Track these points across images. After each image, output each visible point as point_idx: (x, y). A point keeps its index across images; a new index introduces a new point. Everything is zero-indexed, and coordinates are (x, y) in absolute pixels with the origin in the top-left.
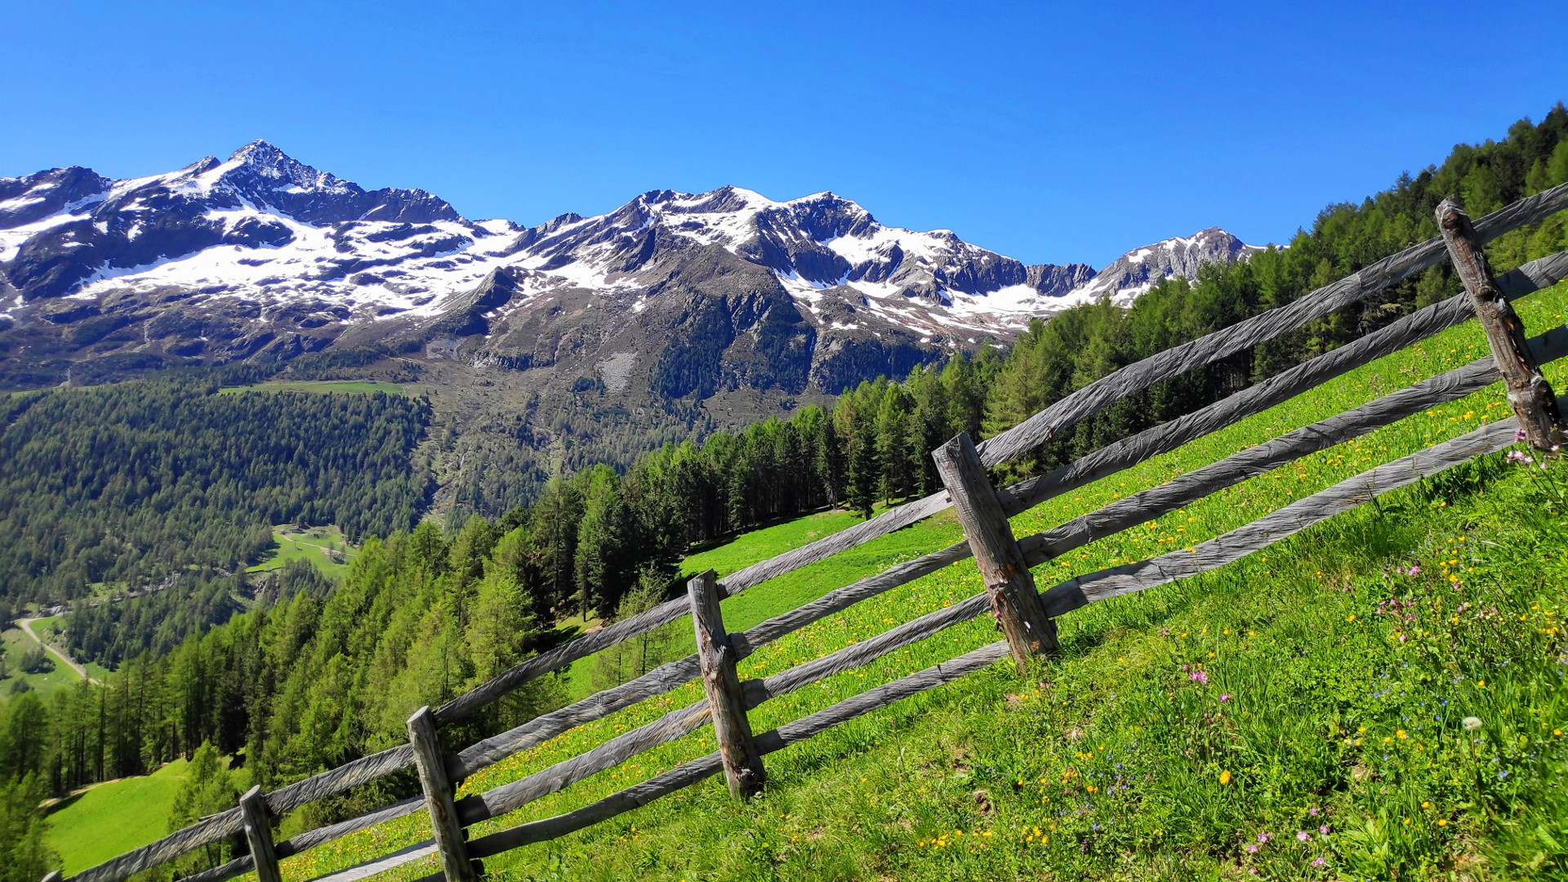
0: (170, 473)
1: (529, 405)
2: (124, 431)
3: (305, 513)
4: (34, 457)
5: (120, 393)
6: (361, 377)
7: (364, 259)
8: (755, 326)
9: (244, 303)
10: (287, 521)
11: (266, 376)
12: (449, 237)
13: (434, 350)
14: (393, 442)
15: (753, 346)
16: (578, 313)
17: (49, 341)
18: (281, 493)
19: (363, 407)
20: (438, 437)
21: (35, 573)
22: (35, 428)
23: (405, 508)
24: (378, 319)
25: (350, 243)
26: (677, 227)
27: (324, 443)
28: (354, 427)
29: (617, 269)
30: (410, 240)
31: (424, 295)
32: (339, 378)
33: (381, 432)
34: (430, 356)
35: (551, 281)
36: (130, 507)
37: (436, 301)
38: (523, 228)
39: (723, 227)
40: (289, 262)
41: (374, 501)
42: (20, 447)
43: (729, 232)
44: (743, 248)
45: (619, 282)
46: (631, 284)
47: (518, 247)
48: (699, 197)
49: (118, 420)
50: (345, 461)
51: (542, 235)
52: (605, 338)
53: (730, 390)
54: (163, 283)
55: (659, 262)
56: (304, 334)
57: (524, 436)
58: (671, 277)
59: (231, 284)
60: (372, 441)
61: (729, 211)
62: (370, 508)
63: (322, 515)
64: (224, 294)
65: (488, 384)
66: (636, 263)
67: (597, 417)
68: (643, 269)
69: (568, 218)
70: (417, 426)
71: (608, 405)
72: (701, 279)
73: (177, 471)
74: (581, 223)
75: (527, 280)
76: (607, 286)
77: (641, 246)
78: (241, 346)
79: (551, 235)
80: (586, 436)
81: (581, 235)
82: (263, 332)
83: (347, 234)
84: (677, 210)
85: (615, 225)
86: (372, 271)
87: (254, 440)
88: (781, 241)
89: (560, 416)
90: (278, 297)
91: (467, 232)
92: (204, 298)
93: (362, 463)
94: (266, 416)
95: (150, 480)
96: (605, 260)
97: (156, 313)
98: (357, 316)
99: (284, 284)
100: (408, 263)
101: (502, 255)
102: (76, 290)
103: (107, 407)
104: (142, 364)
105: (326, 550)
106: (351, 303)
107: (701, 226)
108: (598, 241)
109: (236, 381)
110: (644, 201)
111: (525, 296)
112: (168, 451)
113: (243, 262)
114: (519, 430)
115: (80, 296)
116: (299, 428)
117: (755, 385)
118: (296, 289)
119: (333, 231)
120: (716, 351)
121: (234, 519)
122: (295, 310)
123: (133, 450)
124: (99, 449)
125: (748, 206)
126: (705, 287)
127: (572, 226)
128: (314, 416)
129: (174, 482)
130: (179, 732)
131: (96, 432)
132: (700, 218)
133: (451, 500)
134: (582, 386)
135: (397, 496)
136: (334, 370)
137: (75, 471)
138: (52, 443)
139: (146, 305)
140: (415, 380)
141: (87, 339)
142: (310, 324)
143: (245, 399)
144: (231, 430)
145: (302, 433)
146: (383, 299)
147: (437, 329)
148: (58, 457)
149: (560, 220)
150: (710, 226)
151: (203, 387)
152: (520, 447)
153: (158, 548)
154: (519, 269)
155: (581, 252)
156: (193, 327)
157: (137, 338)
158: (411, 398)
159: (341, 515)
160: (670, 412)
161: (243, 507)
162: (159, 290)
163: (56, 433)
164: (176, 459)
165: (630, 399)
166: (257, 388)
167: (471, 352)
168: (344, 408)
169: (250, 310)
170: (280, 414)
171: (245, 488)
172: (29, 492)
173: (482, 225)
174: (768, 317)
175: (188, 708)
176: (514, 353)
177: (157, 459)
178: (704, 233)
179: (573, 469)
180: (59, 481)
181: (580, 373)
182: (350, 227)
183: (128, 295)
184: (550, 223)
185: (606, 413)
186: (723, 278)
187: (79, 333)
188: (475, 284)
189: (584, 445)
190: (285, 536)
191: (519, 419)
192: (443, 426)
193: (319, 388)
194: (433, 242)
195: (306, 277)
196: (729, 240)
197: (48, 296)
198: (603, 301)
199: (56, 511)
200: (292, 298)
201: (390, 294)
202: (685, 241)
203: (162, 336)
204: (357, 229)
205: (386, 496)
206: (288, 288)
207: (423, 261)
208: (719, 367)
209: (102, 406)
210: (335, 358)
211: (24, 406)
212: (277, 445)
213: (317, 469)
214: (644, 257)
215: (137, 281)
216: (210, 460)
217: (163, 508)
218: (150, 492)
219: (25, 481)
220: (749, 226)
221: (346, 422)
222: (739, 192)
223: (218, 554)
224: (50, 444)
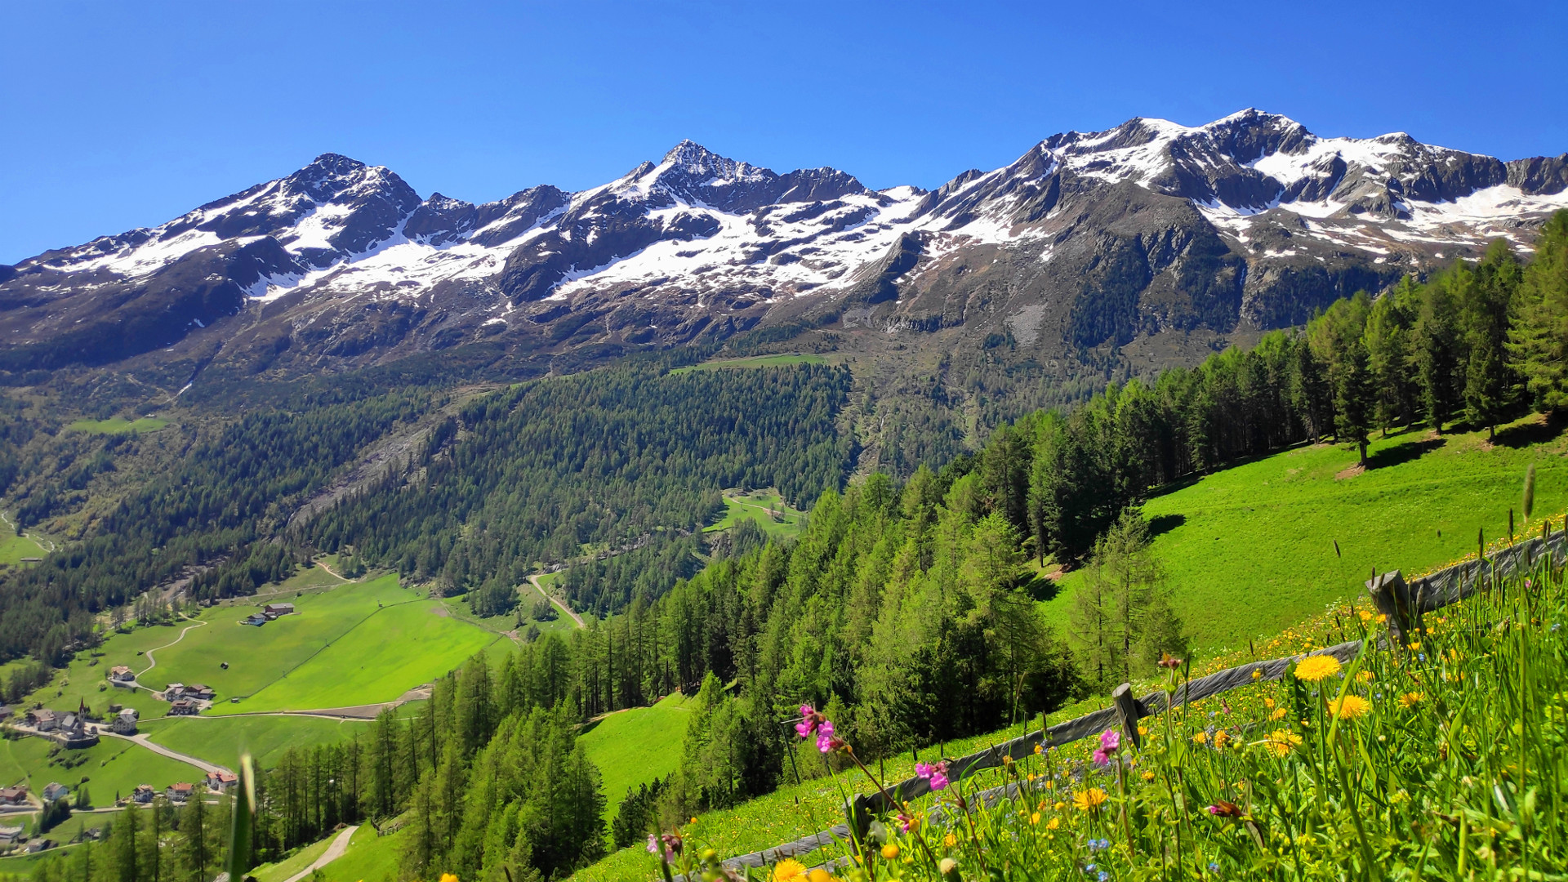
0: (636, 446)
1: (942, 365)
2: (597, 411)
3: (747, 477)
4: (530, 438)
5: (592, 380)
6: (787, 350)
7: (782, 240)
8: (1175, 263)
9: (684, 291)
10: (733, 486)
11: (706, 355)
12: (856, 210)
13: (850, 320)
14: (819, 408)
15: (1174, 284)
16: (984, 269)
17: (534, 338)
18: (727, 460)
19: (791, 378)
20: (859, 401)
21: (538, 536)
22: (530, 414)
23: (833, 470)
24: (797, 295)
25: (769, 226)
26: (1082, 169)
27: (760, 413)
28: (784, 397)
29: (1021, 220)
30: (821, 217)
31: (837, 269)
32: (768, 353)
33: (808, 400)
34: (847, 325)
35: (957, 240)
36: (607, 478)
37: (849, 273)
38: (925, 192)
39: (1133, 161)
40: (718, 251)
41: (806, 464)
42: (520, 430)
43: (1140, 165)
44: (1156, 182)
45: (1024, 233)
46: (1039, 234)
47: (922, 211)
48: (1105, 134)
49: (592, 403)
50: (779, 429)
51: (944, 196)
52: (1013, 292)
53: (1151, 334)
54: (617, 280)
55: (1065, 208)
56: (735, 315)
57: (938, 396)
58: (1079, 221)
59: (672, 276)
60: (801, 409)
61: (1138, 144)
62: (803, 472)
63: (762, 479)
64: (667, 285)
65: (901, 347)
66: (1041, 212)
67: (1009, 373)
68: (1049, 217)
69: (969, 175)
70: (840, 393)
71: (1019, 359)
72: (1111, 220)
73: (642, 445)
74: (982, 179)
75: (932, 243)
76: (1012, 239)
77: (1045, 193)
78: (684, 331)
79: (953, 195)
80: (999, 392)
81: (983, 191)
82: (701, 317)
83: (766, 218)
84: (1082, 151)
85: (1018, 176)
86: (789, 251)
87: (701, 414)
88: (1200, 168)
89: (972, 374)
90: (711, 283)
91: (872, 203)
92: (650, 291)
93: (793, 429)
94: (709, 391)
95: (621, 454)
96: (1008, 213)
97: (614, 307)
98: (779, 294)
99: (715, 271)
100: (821, 239)
101: (907, 221)
102: (551, 293)
103: (583, 392)
104: (608, 353)
105: (768, 511)
106: (774, 282)
107: (1109, 164)
108: (1001, 194)
109: (683, 362)
110: (1046, 147)
111: (932, 259)
112: (633, 427)
113: (680, 254)
114: (934, 391)
115: (554, 298)
116: (738, 401)
117: (1178, 326)
118: (726, 275)
119: (753, 217)
120: (1133, 294)
121: (690, 485)
122: (726, 294)
123: (606, 428)
124: (579, 429)
125: (1160, 135)
126: (1117, 227)
127: (973, 183)
128: (750, 389)
129: (640, 455)
130: (674, 668)
131: (576, 414)
132: (1107, 156)
133: (874, 462)
134: (992, 343)
135: (826, 459)
136: (764, 346)
137: (562, 448)
138: (544, 425)
139: (606, 301)
140: (835, 349)
141: (564, 334)
142: (741, 305)
143: (692, 377)
144: (682, 406)
145: (740, 405)
146: (801, 276)
147: (851, 299)
148: (549, 438)
149: (961, 179)
150: (1119, 162)
151: (657, 370)
152: (935, 407)
153: (631, 512)
154: (924, 232)
155: (984, 207)
156: (644, 317)
157: (601, 330)
158: (832, 366)
159: (778, 478)
160: (1085, 362)
161: (696, 474)
162: (615, 286)
163: (545, 417)
164: (640, 434)
165: (1043, 352)
166: (700, 367)
167: (884, 319)
168: (775, 380)
169: (689, 297)
170: (721, 390)
171: (696, 457)
172: (529, 468)
173: (887, 193)
174: (1190, 252)
175: (681, 647)
176: (924, 316)
177: (625, 434)
178: (1112, 171)
179: (988, 426)
180: (551, 457)
181: (989, 330)
182: (768, 211)
183: (591, 292)
184: (952, 182)
185: (1018, 368)
186: (1136, 215)
187: (556, 330)
188: (883, 252)
189: (998, 401)
190: (733, 499)
191: (932, 379)
192: (863, 391)
193: (752, 363)
194: (842, 216)
195: (733, 262)
196: (1140, 175)
197: (531, 300)
198: (1010, 255)
199: (551, 482)
200: (724, 283)
201: (807, 270)
202: (1092, 181)
203: (620, 327)
204: (774, 212)
205: (816, 459)
206: (719, 274)
207: (834, 235)
208: (1137, 311)
209: (579, 391)
210: (763, 334)
211: (520, 397)
212: (721, 417)
213: (755, 437)
214: (1049, 205)
215: (597, 280)
216: (667, 433)
217: (632, 478)
218: (621, 464)
219: (526, 459)
220: (1162, 157)
221: (777, 393)
222: (1149, 123)
223: (679, 516)
224: (542, 427)
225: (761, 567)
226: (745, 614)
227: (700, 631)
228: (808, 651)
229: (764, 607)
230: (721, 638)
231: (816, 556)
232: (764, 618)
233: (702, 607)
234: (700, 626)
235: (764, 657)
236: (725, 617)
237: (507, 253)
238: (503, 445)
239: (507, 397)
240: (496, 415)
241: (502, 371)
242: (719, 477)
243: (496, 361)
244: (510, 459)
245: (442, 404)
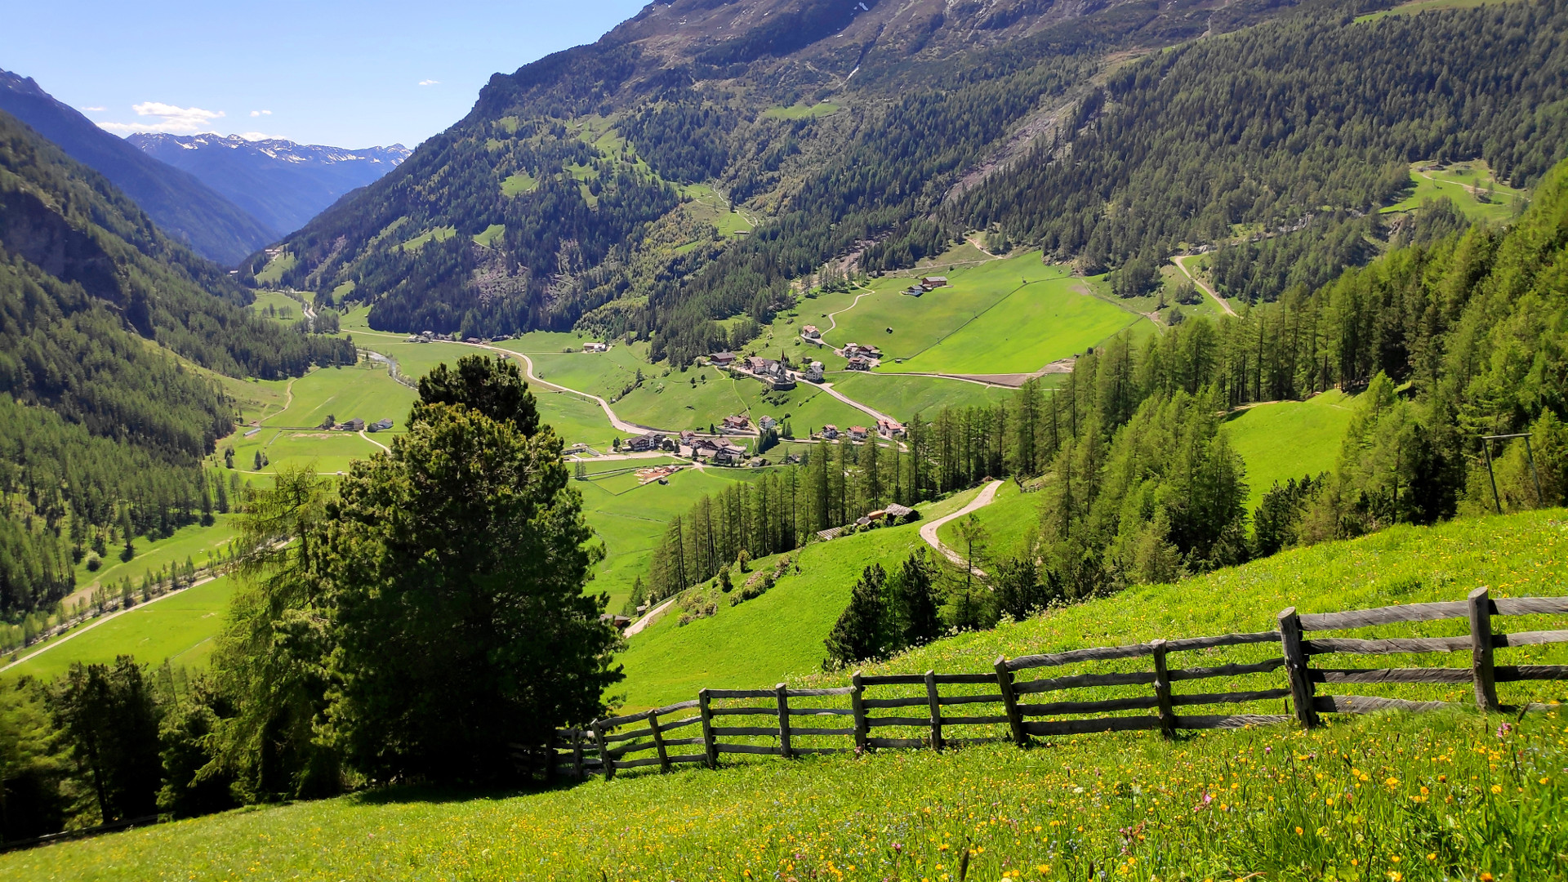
0: (1304, 113)
2: (1260, 73)
3: (1446, 147)
4: (1183, 107)
5: (1256, 36)
10: (1426, 157)
18: (1420, 126)
19: (1524, 17)
21: (1185, 215)
22: (1183, 80)
27: (1473, 65)
28: (1511, 42)
33: (1546, 44)
36: (1266, 150)
41: (1532, 129)
42: (1170, 99)
49: (1255, 64)
50: (1498, 85)
60: (1533, 56)
62: (1526, 138)
63: (1466, 149)
73: (1311, 110)
87: (1392, 69)
93: (1519, 85)
94: (1405, 41)
95: (1285, 122)
103: (1245, 52)
105: (1470, 188)
109: (1373, 7)
112: (1302, 90)
116: (1443, 51)
121: (1368, 158)
123: (1269, 93)
124: (1238, 95)
128: (1462, 35)
129: (1308, 122)
130: (1335, 364)
131: (1235, 78)
137: (1217, 117)
138: (1198, 92)
143: (1383, 25)
144: (1366, 62)
145: (1446, 56)
148: (1203, 106)
151: (1338, 18)
153: (1292, 190)
159: (1489, 148)
161: (1378, 144)
163: (1200, 83)
164: (1310, 98)
168: (1499, 20)
170: (1421, 38)
171: (1380, 124)
172: (1179, 140)
175: (1345, 341)
177: (1292, 100)
180: (1204, 128)
190: (1423, 174)
199: (1202, 156)
205: (1548, 122)
209: (1241, 51)
211: (1173, 61)
212: (1417, 73)
213: (1463, 97)
217: (1297, 150)
218: (1284, 135)
219: (1176, 131)
221: (1501, 37)
223: (1351, 194)
224: (1195, 94)
225: (1458, 257)
226: (1429, 310)
227: (1370, 325)
228: (1512, 358)
229: (1456, 303)
230: (1396, 335)
231: (1537, 245)
232: (1456, 315)
233: (1376, 299)
234: (1370, 321)
235: (1452, 360)
236: (1403, 311)
238: (1152, 116)
239: (1159, 62)
240: (1147, 83)
241: (1155, 34)
242: (1407, 147)
243: (1148, 22)
244: (1159, 131)
245: (1090, 75)
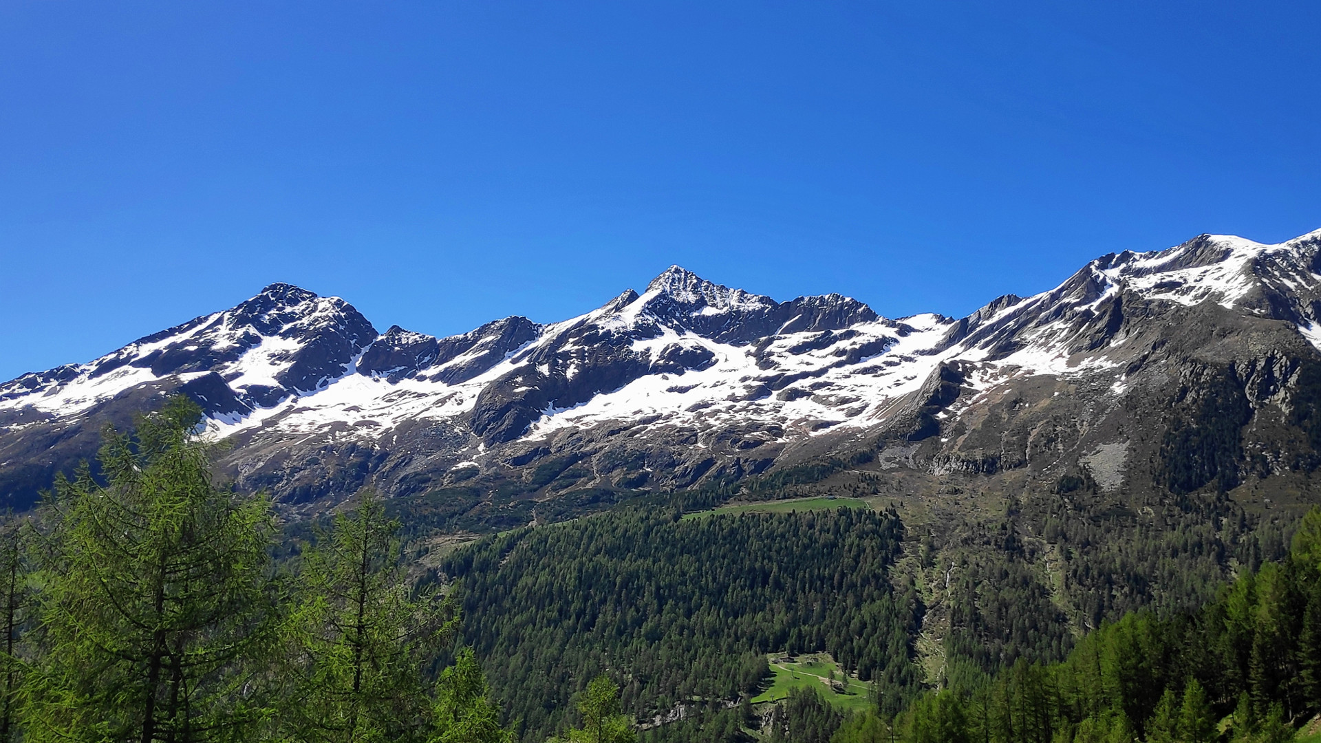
0: (655, 601)
1: (1010, 512)
2: (602, 559)
3: (792, 640)
4: (529, 592)
5: (594, 525)
6: (819, 493)
7: (788, 373)
8: (1282, 394)
9: (681, 429)
10: (775, 650)
11: (725, 499)
12: (873, 340)
13: (888, 460)
14: (870, 559)
15: (1283, 419)
16: (1044, 403)
17: (512, 483)
18: (764, 619)
19: (831, 524)
20: (915, 552)
21: (549, 707)
22: (525, 565)
23: (898, 632)
24: (813, 434)
25: (772, 358)
26: (1148, 290)
27: (798, 564)
28: (825, 546)
29: (1080, 349)
30: (832, 348)
31: (856, 405)
32: (796, 495)
33: (854, 549)
34: (885, 466)
35: (1004, 371)
36: (623, 638)
37: (870, 410)
38: (952, 320)
39: (1207, 282)
40: (715, 386)
41: (864, 625)
42: (514, 583)
43: (1218, 286)
44: (1241, 303)
45: (1085, 363)
46: (1104, 363)
47: (950, 341)
48: (1166, 253)
49: (598, 552)
50: (822, 584)
51: (976, 325)
52: (1084, 429)
53: (1262, 476)
54: (601, 418)
55: (1134, 334)
56: (743, 456)
57: (1012, 546)
58: (1154, 348)
59: (665, 413)
60: (847, 560)
61: (1210, 263)
62: (860, 635)
63: (811, 641)
64: (660, 423)
65: (956, 491)
66: (1103, 339)
67: (1095, 520)
68: (1113, 344)
69: (1004, 301)
70: (892, 542)
71: (1105, 506)
72: (1195, 346)
73: (662, 601)
74: (1021, 305)
75: (974, 374)
76: (1072, 370)
77: (1106, 318)
78: (684, 475)
79: (987, 323)
80: (1087, 543)
81: (1023, 318)
82: (704, 458)
83: (768, 349)
84: (1140, 273)
85: (1066, 300)
86: (797, 385)
87: (729, 564)
88: (1290, 289)
89: (1052, 521)
90: (711, 421)
91: (891, 332)
92: (642, 430)
93: (840, 584)
94: (735, 536)
95: (638, 611)
96: (1062, 341)
97: (601, 448)
98: (792, 433)
99: (713, 408)
100: (833, 372)
101: (933, 352)
102: (527, 432)
103: (585, 540)
104: (599, 498)
105: (827, 681)
106: (784, 420)
107: (1179, 284)
108: (1047, 321)
109: (697, 504)
110: (1097, 268)
111: (977, 392)
112: (649, 579)
113: (671, 390)
114: (1007, 540)
115: (531, 438)
116: (770, 550)
117: (1295, 467)
118: (727, 412)
119: (753, 349)
120: (1235, 430)
121: (724, 648)
122: (730, 432)
123: (618, 580)
124: (586, 581)
125: (1236, 253)
126: (1205, 353)
127: (1011, 310)
128: (783, 536)
129: (660, 611)
131: (582, 564)
132: (1176, 276)
133: (945, 623)
134: (1068, 486)
135: (888, 618)
136: (790, 488)
137: (568, 603)
138: (544, 577)
139: (591, 441)
140: (876, 492)
141: (547, 477)
142: (748, 445)
143: (711, 522)
144: (704, 555)
145: (773, 554)
146: (814, 413)
147: (884, 438)
148: (550, 592)
149: (996, 304)
150: (1191, 283)
151: (669, 514)
152: (1011, 560)
153: (659, 680)
154: (964, 362)
155: (1028, 336)
156: (638, 458)
157: (588, 474)
158: (877, 512)
159: (832, 640)
160: (1187, 509)
161: (729, 636)
162: (601, 424)
163: (544, 568)
164: (658, 588)
165: (1133, 497)
166: (718, 512)
167: (929, 459)
168: (811, 526)
169: (687, 436)
170: (749, 537)
171: (727, 615)
172: (531, 626)
173: (906, 322)
174: (1298, 382)
176: (979, 455)
177: (640, 589)
178: (1184, 293)
179: (1080, 583)
180: (555, 614)
181: (1062, 472)
182: (770, 342)
183: (574, 432)
184: (984, 309)
185: (1105, 515)
186: (1226, 341)
187: (537, 474)
188: (916, 385)
189: (1087, 553)
190: (778, 664)
191: (1004, 527)
192: (918, 541)
193: (782, 507)
194: (857, 347)
195: (733, 398)
196: (1221, 295)
197: (506, 440)
198: (1073, 387)
199: (557, 644)
200: (725, 421)
201: (820, 407)
202: (1164, 305)
203: (610, 471)
204: (776, 343)
205: (875, 619)
206: (720, 411)
207: (848, 368)
208: (1241, 449)
209: (581, 539)
210: (787, 475)
211: (511, 546)
212: (752, 570)
213: (794, 592)
214: (1112, 329)
215: (579, 419)
216: (690, 587)
217: (654, 637)
218: (639, 622)
219: (525, 616)
220: (1242, 278)
221: (816, 542)
222: (1219, 240)
223: (718, 684)
224: (542, 579)
237: (478, 391)
238: (495, 600)
239: (496, 546)
240: (485, 567)
241: (480, 520)
242: (757, 639)
243: (472, 507)
244: (507, 616)
245: (419, 555)
